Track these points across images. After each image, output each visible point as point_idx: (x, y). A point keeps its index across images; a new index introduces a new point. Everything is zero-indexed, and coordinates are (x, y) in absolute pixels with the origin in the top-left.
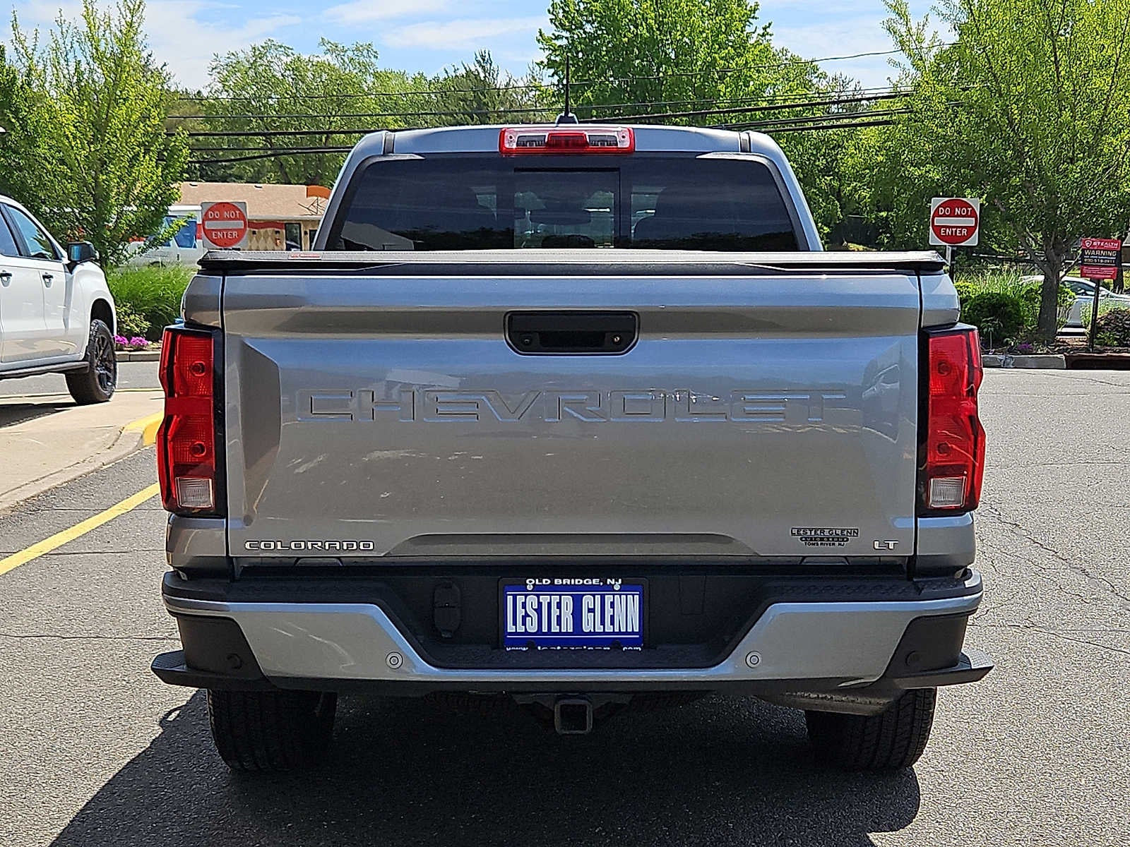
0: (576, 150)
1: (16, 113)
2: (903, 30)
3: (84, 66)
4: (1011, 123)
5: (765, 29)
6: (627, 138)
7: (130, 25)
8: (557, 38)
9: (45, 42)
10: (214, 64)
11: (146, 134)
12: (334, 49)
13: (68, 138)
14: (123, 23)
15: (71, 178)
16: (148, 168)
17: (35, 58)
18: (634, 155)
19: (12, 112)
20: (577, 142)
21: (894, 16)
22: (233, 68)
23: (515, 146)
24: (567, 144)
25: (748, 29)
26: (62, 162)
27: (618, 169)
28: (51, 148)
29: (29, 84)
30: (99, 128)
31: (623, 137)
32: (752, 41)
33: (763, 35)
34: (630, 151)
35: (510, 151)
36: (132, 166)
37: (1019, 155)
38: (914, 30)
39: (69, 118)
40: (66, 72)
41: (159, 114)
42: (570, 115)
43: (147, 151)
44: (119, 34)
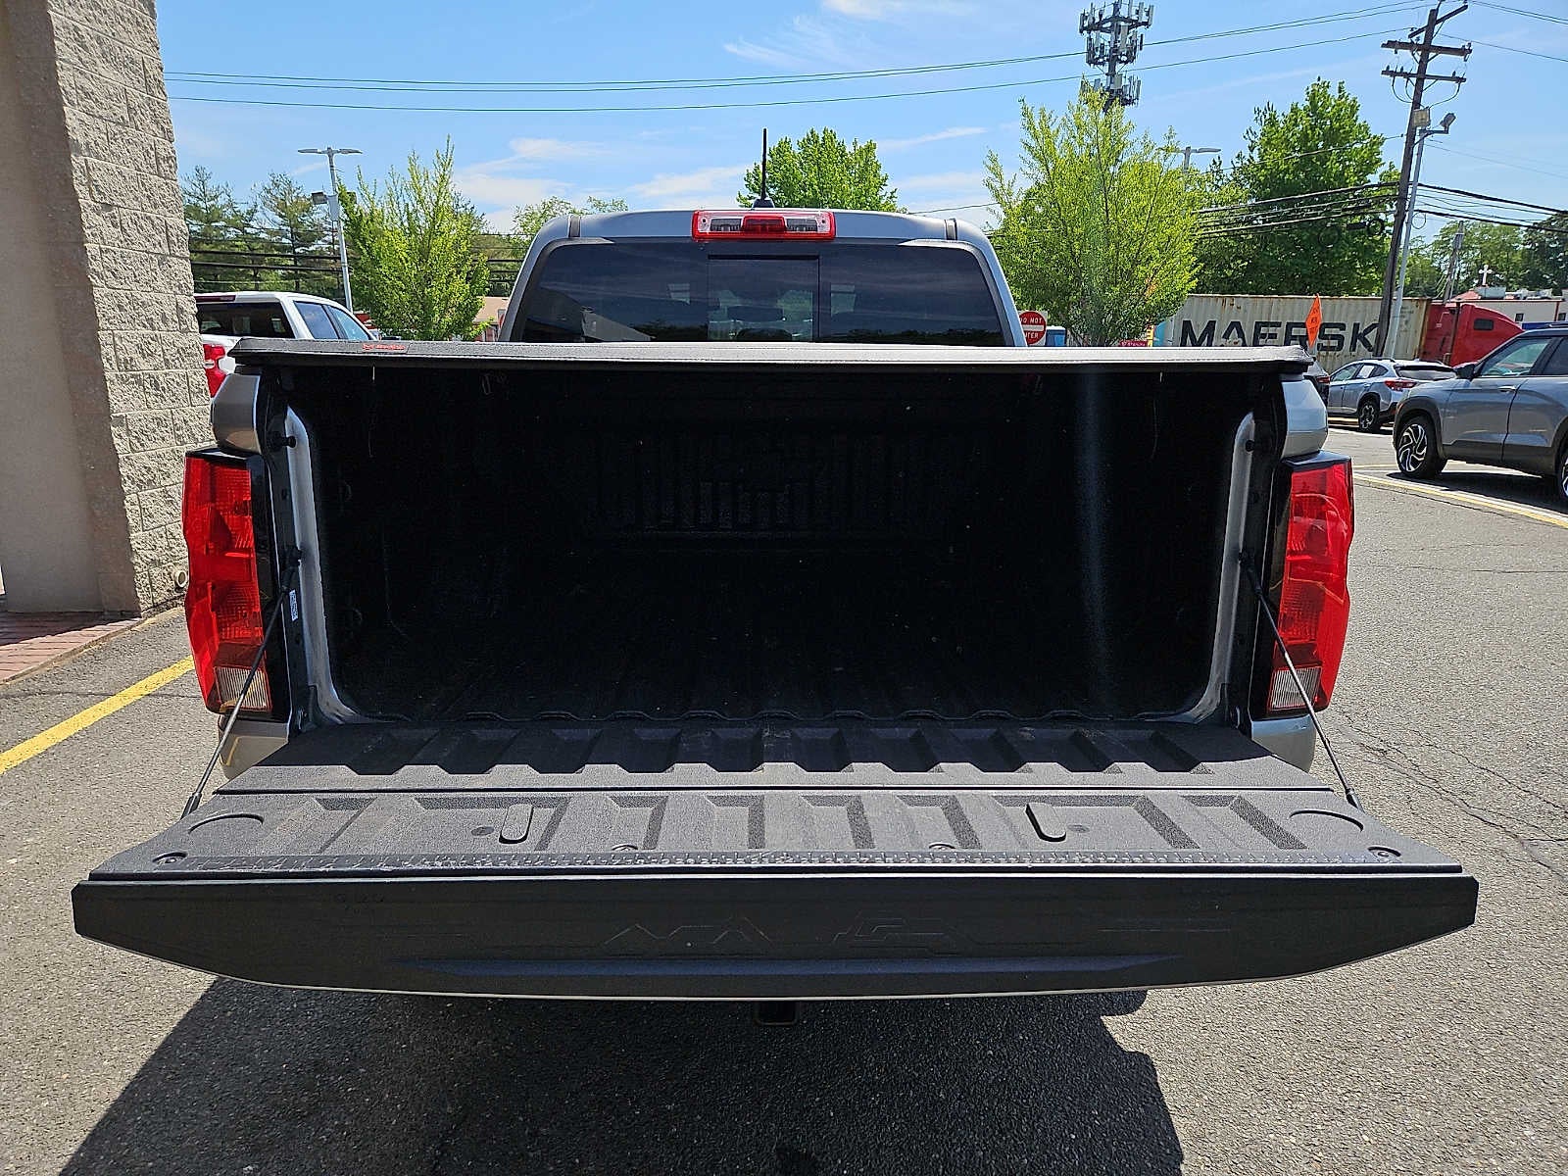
0: (774, 236)
1: (363, 242)
2: (998, 185)
3: (411, 209)
4: (1073, 256)
5: (892, 193)
6: (828, 222)
7: (443, 177)
8: (750, 198)
9: (382, 191)
10: (517, 214)
11: (458, 259)
12: (598, 205)
13: (401, 261)
14: (438, 175)
15: (405, 290)
16: (460, 285)
17: (376, 201)
18: (835, 242)
19: (361, 241)
20: (776, 226)
21: (992, 176)
22: (531, 216)
23: (708, 231)
24: (764, 229)
25: (881, 193)
26: (399, 278)
27: (817, 257)
28: (390, 268)
29: (372, 221)
30: (424, 254)
31: (823, 222)
32: (883, 202)
33: (891, 198)
34: (829, 238)
35: (703, 236)
36: (448, 283)
37: (1078, 279)
38: (1006, 187)
39: (401, 246)
40: (397, 211)
41: (467, 244)
42: (768, 199)
43: (458, 272)
44: (435, 183)
